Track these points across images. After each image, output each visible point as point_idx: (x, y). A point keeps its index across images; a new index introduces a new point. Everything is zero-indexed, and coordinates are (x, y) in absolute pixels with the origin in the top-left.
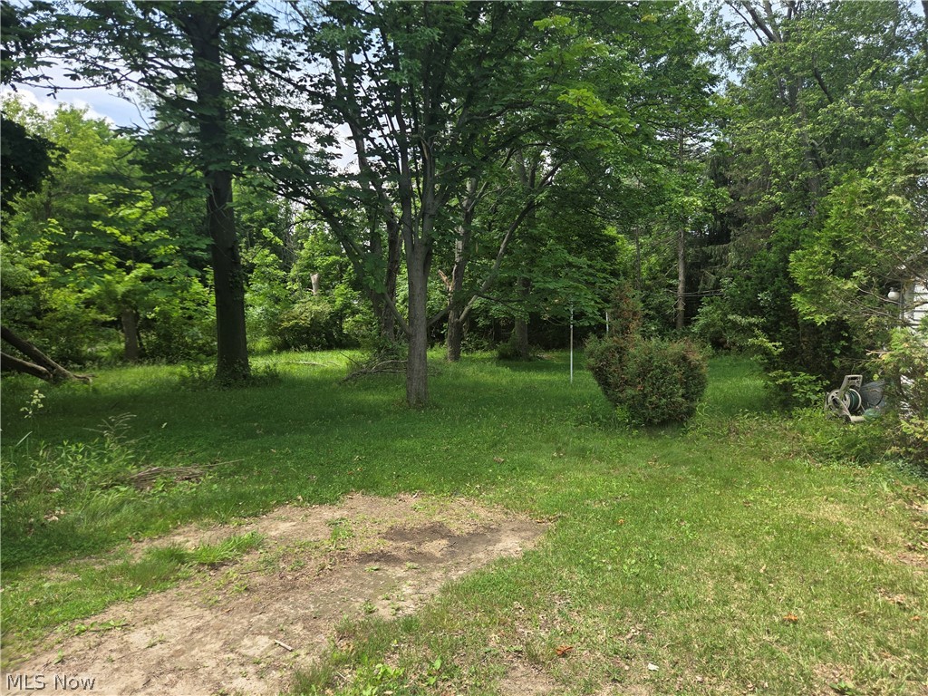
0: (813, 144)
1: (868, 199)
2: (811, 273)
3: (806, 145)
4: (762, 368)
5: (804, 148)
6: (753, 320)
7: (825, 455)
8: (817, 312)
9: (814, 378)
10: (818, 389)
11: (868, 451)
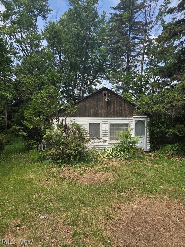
0: (38, 84)
1: (40, 98)
2: (28, 115)
3: (36, 84)
4: (23, 140)
5: (36, 85)
6: (20, 127)
7: (34, 161)
8: (30, 125)
9: (35, 142)
10: (36, 144)
11: (43, 158)
